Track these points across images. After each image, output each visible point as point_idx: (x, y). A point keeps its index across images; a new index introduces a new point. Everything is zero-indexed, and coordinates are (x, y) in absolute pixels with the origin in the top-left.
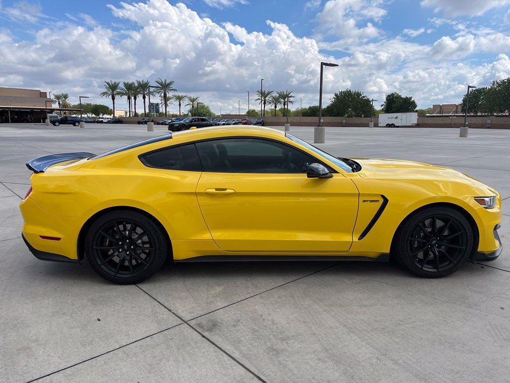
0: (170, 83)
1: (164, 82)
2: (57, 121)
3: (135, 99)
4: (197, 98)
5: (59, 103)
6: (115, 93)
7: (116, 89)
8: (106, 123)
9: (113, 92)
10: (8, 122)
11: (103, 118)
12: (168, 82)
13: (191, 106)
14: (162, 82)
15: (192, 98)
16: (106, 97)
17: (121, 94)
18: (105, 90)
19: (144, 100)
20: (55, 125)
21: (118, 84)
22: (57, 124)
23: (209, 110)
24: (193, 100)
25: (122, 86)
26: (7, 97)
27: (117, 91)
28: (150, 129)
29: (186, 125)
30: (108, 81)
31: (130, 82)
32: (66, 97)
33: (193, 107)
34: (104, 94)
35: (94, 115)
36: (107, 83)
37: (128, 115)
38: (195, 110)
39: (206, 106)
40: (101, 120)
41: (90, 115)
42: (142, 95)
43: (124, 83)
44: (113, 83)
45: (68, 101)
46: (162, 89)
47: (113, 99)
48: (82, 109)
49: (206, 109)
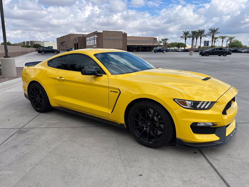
0: (217, 30)
1: (213, 29)
2: (156, 51)
3: (197, 39)
4: (234, 37)
5: (163, 43)
6: (187, 36)
7: (187, 35)
8: (180, 51)
9: (186, 36)
10: (139, 51)
11: (179, 49)
12: (215, 29)
13: (230, 42)
14: (212, 29)
15: (231, 37)
16: (182, 39)
17: (190, 37)
18: (182, 35)
19: (201, 39)
20: (155, 53)
21: (189, 32)
22: (156, 52)
23: (241, 44)
24: (231, 39)
25: (190, 33)
26: (140, 40)
27: (188, 35)
28: (191, 54)
29: (227, 52)
30: (184, 31)
31: (194, 30)
32: (166, 39)
33: (231, 42)
34: (182, 37)
35: (177, 48)
36: (184, 32)
37: (195, 48)
38: (232, 44)
39: (240, 41)
40: (178, 50)
41: (176, 48)
42: (200, 37)
43: (192, 32)
44: (186, 32)
45: (167, 42)
46: (211, 33)
47: (186, 39)
48: (173, 45)
49: (239, 43)
